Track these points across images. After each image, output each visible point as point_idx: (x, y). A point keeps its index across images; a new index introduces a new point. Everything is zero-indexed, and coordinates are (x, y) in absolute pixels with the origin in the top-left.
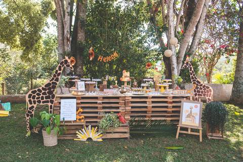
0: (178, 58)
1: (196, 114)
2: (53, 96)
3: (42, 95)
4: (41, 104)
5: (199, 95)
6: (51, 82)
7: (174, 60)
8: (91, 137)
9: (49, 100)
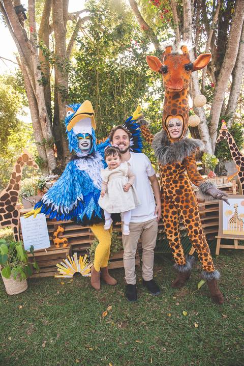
0: (210, 126)
2: (16, 214)
6: (8, 192)
7: (204, 129)
8: (79, 270)
9: (11, 219)
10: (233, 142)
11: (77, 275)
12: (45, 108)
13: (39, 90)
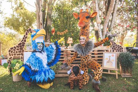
1: (113, 60)
2: (23, 51)
3: (16, 50)
4: (16, 56)
7: (100, 33)
9: (21, 53)
12: (42, 20)
13: (41, 13)
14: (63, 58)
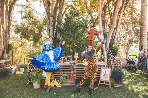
1: (108, 74)
4: (34, 69)
5: (114, 64)
8: (56, 85)
10: (111, 52)
11: (55, 86)
12: (52, 33)
13: (51, 28)
14: (70, 71)
